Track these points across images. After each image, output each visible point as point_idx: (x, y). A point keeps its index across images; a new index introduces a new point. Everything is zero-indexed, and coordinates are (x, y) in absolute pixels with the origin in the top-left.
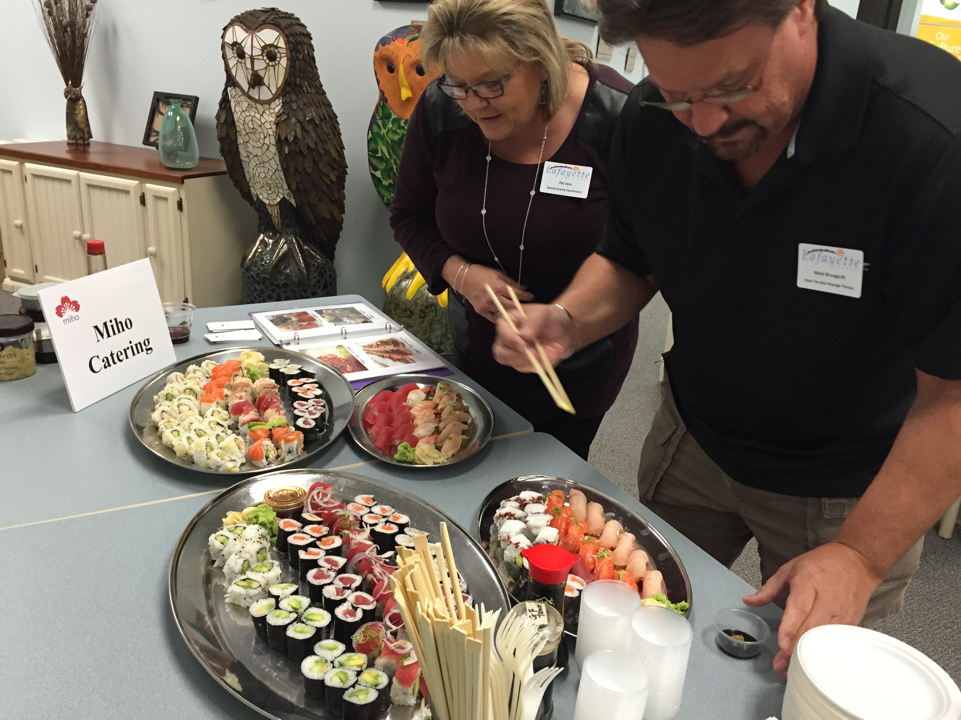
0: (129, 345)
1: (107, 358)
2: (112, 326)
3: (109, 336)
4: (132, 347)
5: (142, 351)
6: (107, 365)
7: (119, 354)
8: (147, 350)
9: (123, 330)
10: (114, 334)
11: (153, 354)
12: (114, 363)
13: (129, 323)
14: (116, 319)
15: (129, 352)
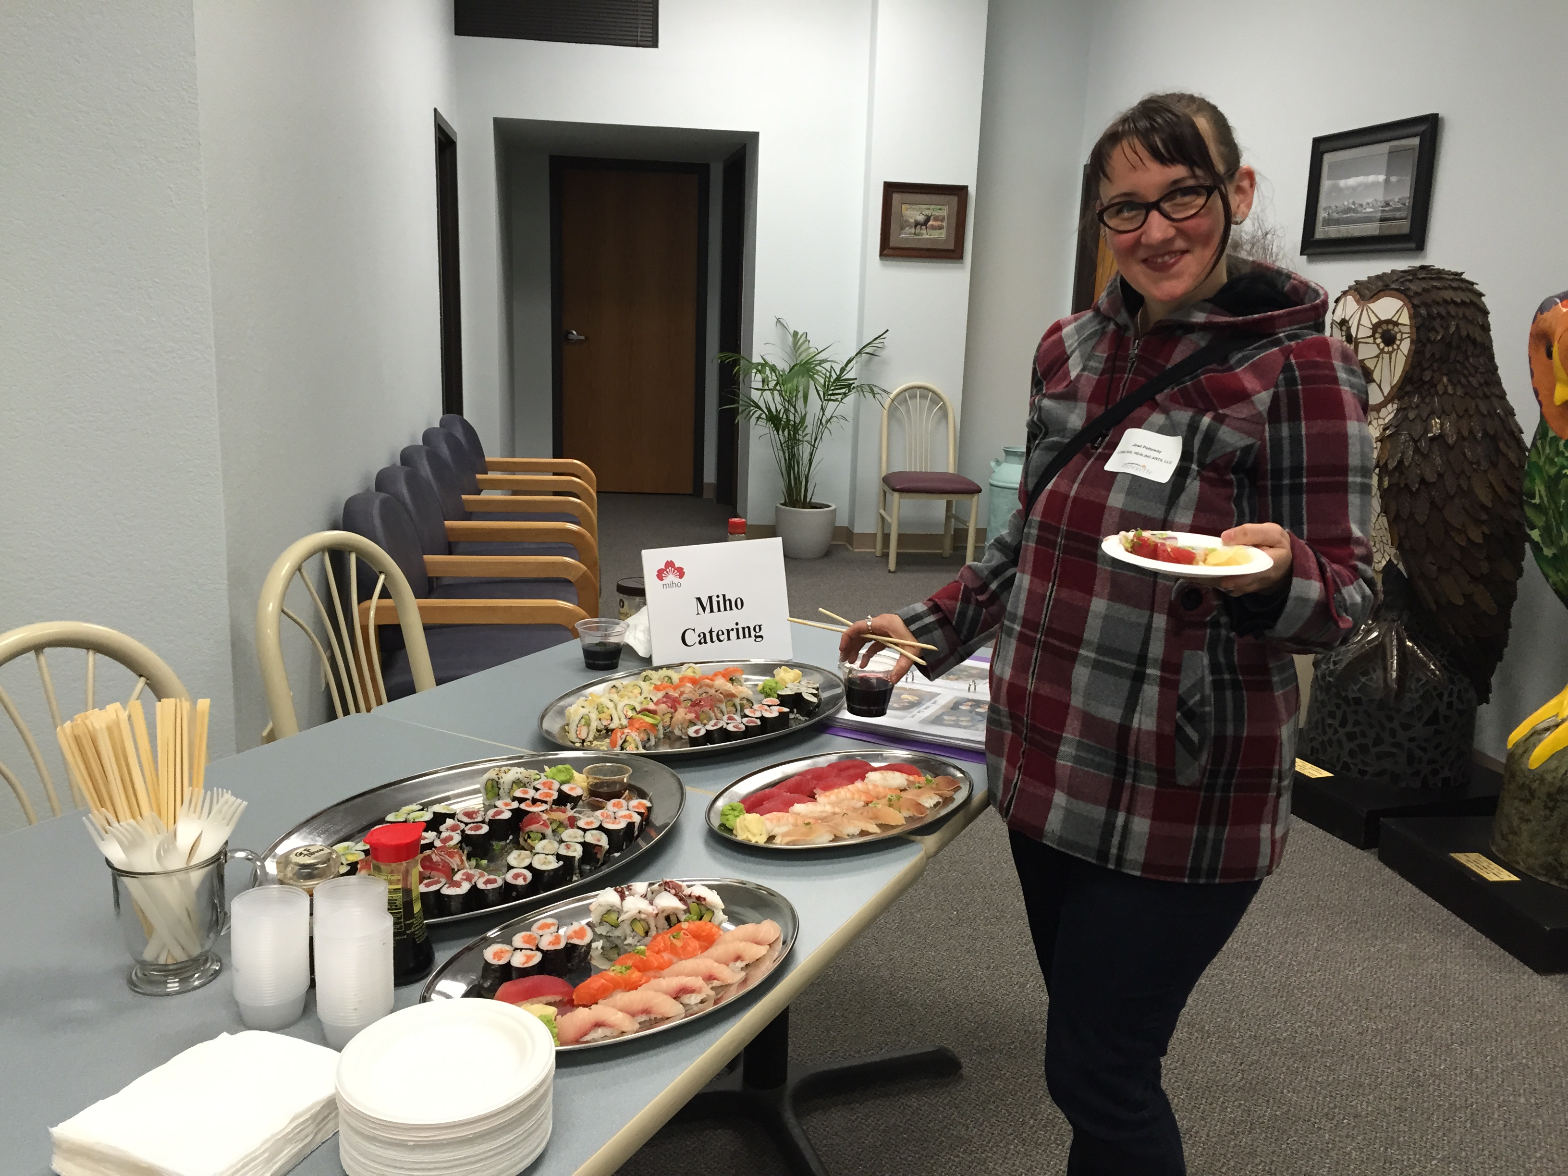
0: (735, 627)
1: (704, 634)
2: (718, 602)
3: (712, 611)
4: (737, 629)
5: (750, 636)
6: (702, 641)
7: (720, 633)
8: (756, 637)
9: (731, 609)
10: (719, 610)
11: (761, 644)
12: (712, 641)
13: (740, 604)
14: (724, 596)
15: (733, 634)
